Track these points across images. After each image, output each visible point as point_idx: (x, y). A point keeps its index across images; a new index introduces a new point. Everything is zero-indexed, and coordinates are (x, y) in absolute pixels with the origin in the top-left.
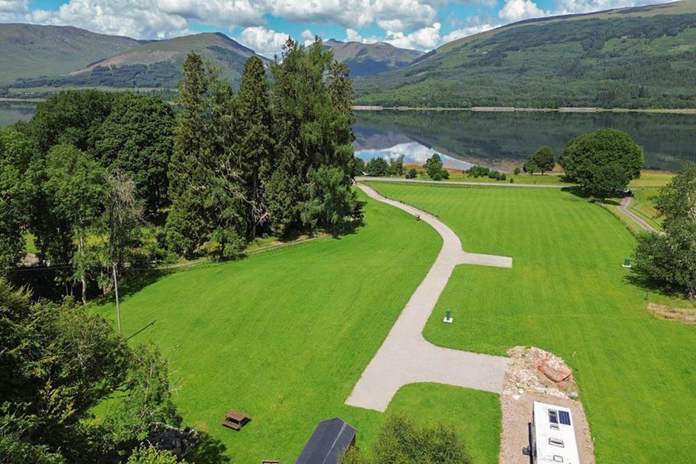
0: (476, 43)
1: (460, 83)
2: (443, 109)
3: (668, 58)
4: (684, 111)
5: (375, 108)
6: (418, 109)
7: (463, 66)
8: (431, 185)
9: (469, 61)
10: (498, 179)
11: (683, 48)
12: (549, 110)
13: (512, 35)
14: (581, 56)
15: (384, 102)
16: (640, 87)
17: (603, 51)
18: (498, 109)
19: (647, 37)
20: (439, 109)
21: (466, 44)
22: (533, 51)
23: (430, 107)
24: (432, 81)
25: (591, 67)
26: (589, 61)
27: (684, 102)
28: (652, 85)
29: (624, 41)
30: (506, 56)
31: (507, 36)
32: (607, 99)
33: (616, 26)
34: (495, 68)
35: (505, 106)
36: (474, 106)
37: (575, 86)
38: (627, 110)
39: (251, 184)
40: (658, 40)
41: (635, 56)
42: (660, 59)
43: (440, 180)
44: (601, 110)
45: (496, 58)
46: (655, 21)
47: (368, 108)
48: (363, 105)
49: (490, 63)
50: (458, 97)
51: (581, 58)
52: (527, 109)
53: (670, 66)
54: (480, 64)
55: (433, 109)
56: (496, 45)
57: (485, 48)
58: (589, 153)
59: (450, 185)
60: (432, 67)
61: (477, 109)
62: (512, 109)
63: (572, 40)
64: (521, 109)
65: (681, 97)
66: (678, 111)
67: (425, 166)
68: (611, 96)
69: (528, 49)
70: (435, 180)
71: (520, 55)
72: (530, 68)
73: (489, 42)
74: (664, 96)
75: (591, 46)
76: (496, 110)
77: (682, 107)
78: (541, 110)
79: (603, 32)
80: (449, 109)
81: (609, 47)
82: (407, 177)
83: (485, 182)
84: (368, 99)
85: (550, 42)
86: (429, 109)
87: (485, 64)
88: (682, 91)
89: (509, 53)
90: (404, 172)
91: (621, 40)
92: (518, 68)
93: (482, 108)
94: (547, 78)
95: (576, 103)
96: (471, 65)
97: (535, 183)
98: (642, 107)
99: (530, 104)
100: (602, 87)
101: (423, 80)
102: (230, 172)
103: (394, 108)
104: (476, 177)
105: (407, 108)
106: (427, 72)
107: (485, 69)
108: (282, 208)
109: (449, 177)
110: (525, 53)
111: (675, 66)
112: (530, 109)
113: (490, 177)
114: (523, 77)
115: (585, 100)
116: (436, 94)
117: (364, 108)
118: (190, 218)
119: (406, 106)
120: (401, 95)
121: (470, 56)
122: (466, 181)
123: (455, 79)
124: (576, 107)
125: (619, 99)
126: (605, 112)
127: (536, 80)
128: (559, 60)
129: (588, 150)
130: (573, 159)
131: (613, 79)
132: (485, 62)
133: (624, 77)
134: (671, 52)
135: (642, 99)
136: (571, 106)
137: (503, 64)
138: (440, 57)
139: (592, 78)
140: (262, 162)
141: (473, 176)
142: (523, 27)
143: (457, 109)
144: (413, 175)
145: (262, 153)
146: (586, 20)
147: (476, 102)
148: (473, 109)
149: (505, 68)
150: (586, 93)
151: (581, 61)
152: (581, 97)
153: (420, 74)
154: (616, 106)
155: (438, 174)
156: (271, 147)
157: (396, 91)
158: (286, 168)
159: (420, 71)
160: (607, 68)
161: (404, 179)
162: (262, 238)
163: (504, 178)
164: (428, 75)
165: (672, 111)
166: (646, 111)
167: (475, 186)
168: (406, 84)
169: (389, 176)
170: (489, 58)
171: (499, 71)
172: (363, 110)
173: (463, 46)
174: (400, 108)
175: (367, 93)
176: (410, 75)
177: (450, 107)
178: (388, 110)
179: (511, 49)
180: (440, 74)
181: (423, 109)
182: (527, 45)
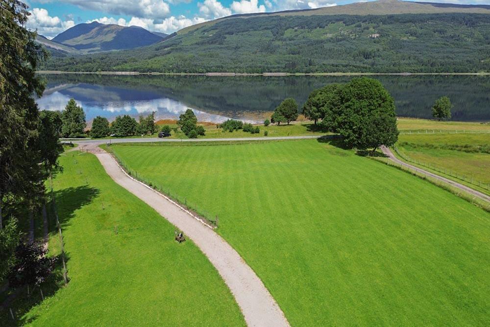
0: (204, 29)
1: (196, 56)
2: (186, 74)
3: (322, 42)
4: (336, 74)
5: (133, 73)
6: (167, 74)
7: (197, 44)
9: (200, 40)
11: (329, 36)
12: (258, 74)
13: (228, 24)
14: (272, 39)
15: (140, 68)
16: (309, 59)
17: (285, 36)
18: (224, 74)
19: (309, 28)
20: (183, 74)
21: (198, 29)
22: (242, 35)
23: (176, 72)
24: (177, 54)
25: (279, 46)
26: (277, 43)
27: (335, 68)
28: (315, 58)
29: (296, 31)
30: (226, 38)
31: (225, 24)
32: (291, 66)
33: (291, 21)
34: (219, 46)
35: (229, 72)
36: (208, 72)
37: (272, 58)
38: (304, 74)
40: (315, 30)
41: (304, 40)
42: (318, 42)
44: (289, 74)
45: (219, 39)
46: (312, 19)
47: (128, 73)
48: (123, 71)
49: (215, 42)
50: (195, 66)
51: (272, 41)
52: (243, 74)
53: (323, 46)
54: (208, 42)
55: (178, 74)
56: (218, 30)
57: (210, 32)
60: (175, 44)
61: (210, 74)
62: (233, 74)
63: (266, 29)
64: (240, 74)
65: (333, 65)
66: (332, 74)
68: (294, 65)
69: (240, 33)
71: (234, 37)
72: (242, 46)
73: (213, 28)
74: (324, 64)
75: (277, 33)
76: (223, 75)
77: (335, 72)
78: (252, 74)
79: (283, 24)
80: (191, 74)
81: (288, 33)
84: (127, 66)
85: (252, 29)
86: (175, 74)
87: (212, 43)
88: (332, 62)
89: (227, 36)
91: (294, 30)
92: (234, 47)
93: (213, 73)
94: (253, 53)
95: (273, 70)
96: (203, 43)
98: (313, 72)
99: (245, 70)
100: (288, 59)
101: (169, 53)
103: (148, 73)
105: (159, 74)
106: (172, 47)
107: (213, 46)
110: (238, 36)
111: (327, 46)
112: (245, 74)
114: (238, 52)
115: (279, 67)
116: (179, 63)
117: (124, 73)
119: (158, 71)
120: (152, 63)
121: (202, 37)
123: (192, 53)
124: (273, 72)
125: (298, 67)
126: (291, 76)
127: (246, 55)
128: (259, 41)
131: (292, 54)
132: (212, 41)
133: (299, 53)
134: (323, 38)
135: (311, 67)
136: (271, 72)
137: (224, 43)
138: (179, 37)
139: (280, 53)
142: (235, 19)
143: (196, 74)
146: (273, 17)
147: (208, 69)
148: (207, 74)
149: (226, 46)
150: (279, 63)
151: (273, 42)
152: (276, 66)
153: (166, 49)
154: (297, 72)
157: (149, 61)
159: (166, 47)
160: (289, 48)
164: (172, 49)
165: (329, 74)
166: (315, 74)
168: (156, 55)
170: (214, 39)
171: (221, 48)
172: (123, 75)
173: (196, 30)
174: (153, 73)
175: (126, 62)
176: (159, 50)
177: (191, 72)
178: (143, 75)
179: (228, 33)
180: (180, 49)
181: (170, 74)
182: (238, 31)
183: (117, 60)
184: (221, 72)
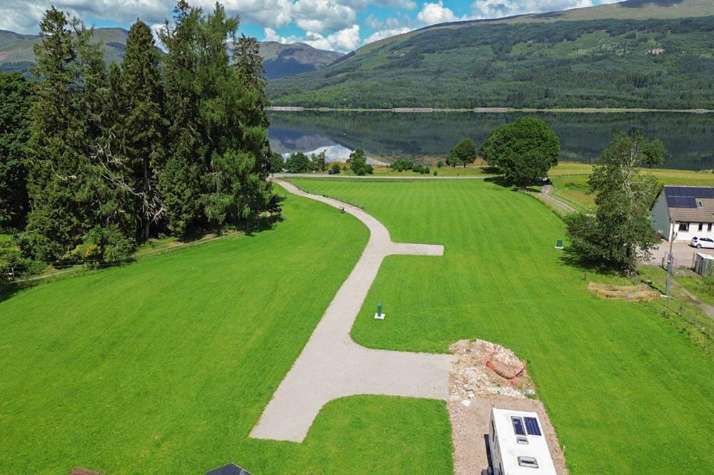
0: (393, 45)
1: (380, 85)
2: (364, 110)
3: (569, 61)
4: (585, 110)
5: (295, 109)
6: (339, 110)
7: (382, 67)
8: (355, 180)
9: (387, 62)
10: (422, 173)
11: (582, 52)
12: (466, 110)
13: (427, 38)
14: (491, 58)
15: (305, 103)
16: (546, 88)
17: (511, 54)
18: (417, 110)
19: (550, 42)
20: (360, 110)
21: (384, 46)
22: (448, 53)
23: (352, 108)
24: (353, 83)
25: (501, 69)
26: (500, 64)
27: (585, 102)
28: (557, 86)
29: (529, 46)
30: (423, 58)
31: (424, 38)
32: (516, 99)
33: (523, 31)
34: (413, 69)
35: (424, 107)
36: (395, 106)
37: (489, 87)
38: (535, 110)
39: (140, 173)
40: (559, 45)
41: (540, 60)
42: (562, 62)
43: (364, 175)
44: (512, 110)
45: (413, 60)
46: (557, 27)
47: (289, 109)
48: (283, 106)
49: (408, 65)
50: (378, 98)
51: (493, 61)
52: (445, 110)
53: (571, 68)
54: (398, 65)
55: (354, 110)
56: (413, 47)
57: (403, 50)
58: (510, 142)
59: (375, 179)
60: (351, 68)
61: (398, 110)
62: (431, 110)
63: (483, 44)
64: (439, 110)
65: (582, 97)
66: (580, 110)
67: (348, 161)
68: (521, 97)
69: (445, 51)
70: (359, 175)
71: (436, 57)
72: (445, 70)
73: (406, 44)
74: (567, 96)
75: (501, 50)
76: (416, 111)
77: (583, 107)
78: (458, 110)
79: (511, 36)
80: (371, 110)
81: (517, 50)
82: (330, 174)
83: (410, 175)
84: (288, 99)
85: (463, 45)
86: (351, 110)
87: (403, 66)
88: (583, 92)
89: (426, 55)
90: (326, 168)
91: (526, 44)
92: (434, 70)
93: (402, 109)
94: (462, 79)
95: (489, 104)
96: (391, 67)
97: (458, 175)
98: (548, 107)
99: (448, 104)
100: (512, 88)
101: (343, 81)
102: (110, 159)
103: (315, 109)
104: (400, 171)
105: (328, 109)
106: (347, 73)
107: (404, 70)
108: (180, 201)
109: (373, 172)
110: (441, 55)
111: (576, 68)
112: (447, 110)
113: (415, 171)
114: (440, 78)
115: (498, 100)
116: (357, 96)
117: (283, 109)
118: (57, 216)
119: (328, 107)
120: (322, 95)
121: (389, 58)
122: (390, 175)
123: (374, 80)
124: (489, 107)
125: (527, 100)
126: (515, 112)
127: (452, 82)
128: (472, 62)
129: (509, 139)
130: (495, 148)
131: (521, 80)
132: (403, 63)
133: (531, 79)
134: (571, 55)
135: (547, 99)
136: (486, 107)
137: (421, 66)
138: (359, 58)
139: (503, 80)
140: (153, 147)
141: (397, 170)
142: (438, 30)
143: (378, 110)
144: (336, 170)
145: (153, 136)
146: (495, 25)
147: (396, 103)
148: (393, 110)
149: (423, 70)
150: (498, 94)
151: (493, 63)
152: (494, 98)
153: (340, 75)
154: (525, 107)
155: (362, 168)
156: (164, 129)
157: (317, 92)
158: (184, 154)
159: (340, 72)
160: (516, 71)
161: (326, 175)
162: (158, 239)
163: (428, 172)
164: (348, 76)
165: (575, 110)
166: (551, 110)
167: (399, 180)
168: (327, 85)
169: (311, 173)
170: (407, 60)
171: (416, 73)
172: (283, 111)
173: (381, 48)
174: (322, 109)
175: (287, 94)
176: (330, 76)
177: (371, 108)
178: (309, 111)
179: (427, 51)
180: (360, 75)
181: (344, 110)
182: (442, 47)
183: (276, 90)
184: (413, 106)
